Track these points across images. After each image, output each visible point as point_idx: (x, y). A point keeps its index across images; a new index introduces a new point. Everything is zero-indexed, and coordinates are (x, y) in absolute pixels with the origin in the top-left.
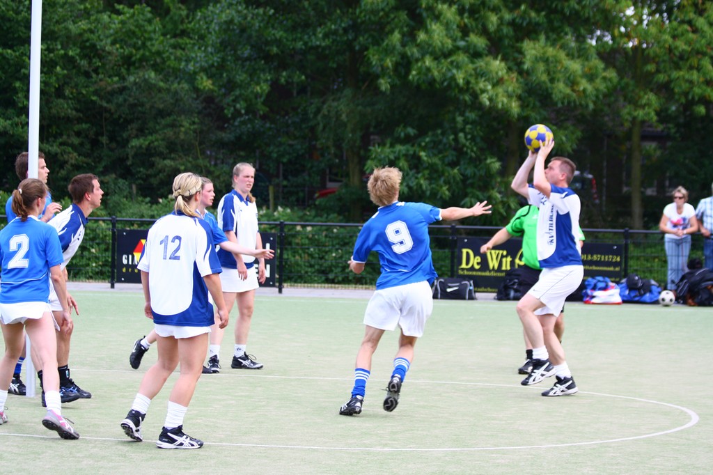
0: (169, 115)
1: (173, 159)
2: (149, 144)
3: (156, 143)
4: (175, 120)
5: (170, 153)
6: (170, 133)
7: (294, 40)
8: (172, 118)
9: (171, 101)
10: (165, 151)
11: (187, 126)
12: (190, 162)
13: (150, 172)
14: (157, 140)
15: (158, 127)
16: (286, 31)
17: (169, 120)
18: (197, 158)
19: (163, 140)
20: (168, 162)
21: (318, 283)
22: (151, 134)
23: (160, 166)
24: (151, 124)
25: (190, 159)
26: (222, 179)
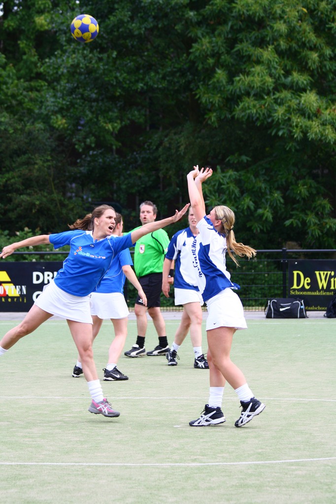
0: (25, 153)
1: (29, 195)
2: (6, 181)
3: (12, 181)
4: (30, 158)
5: (26, 189)
6: (24, 170)
7: (137, 81)
8: (26, 156)
9: (26, 141)
10: (21, 187)
11: (41, 164)
12: (45, 197)
13: (8, 206)
14: (13, 178)
15: (14, 165)
16: (129, 73)
17: (24, 158)
18: (51, 193)
19: (19, 177)
20: (24, 197)
21: (167, 306)
22: (8, 171)
23: (16, 201)
24: (7, 163)
25: (46, 194)
26: (75, 212)
